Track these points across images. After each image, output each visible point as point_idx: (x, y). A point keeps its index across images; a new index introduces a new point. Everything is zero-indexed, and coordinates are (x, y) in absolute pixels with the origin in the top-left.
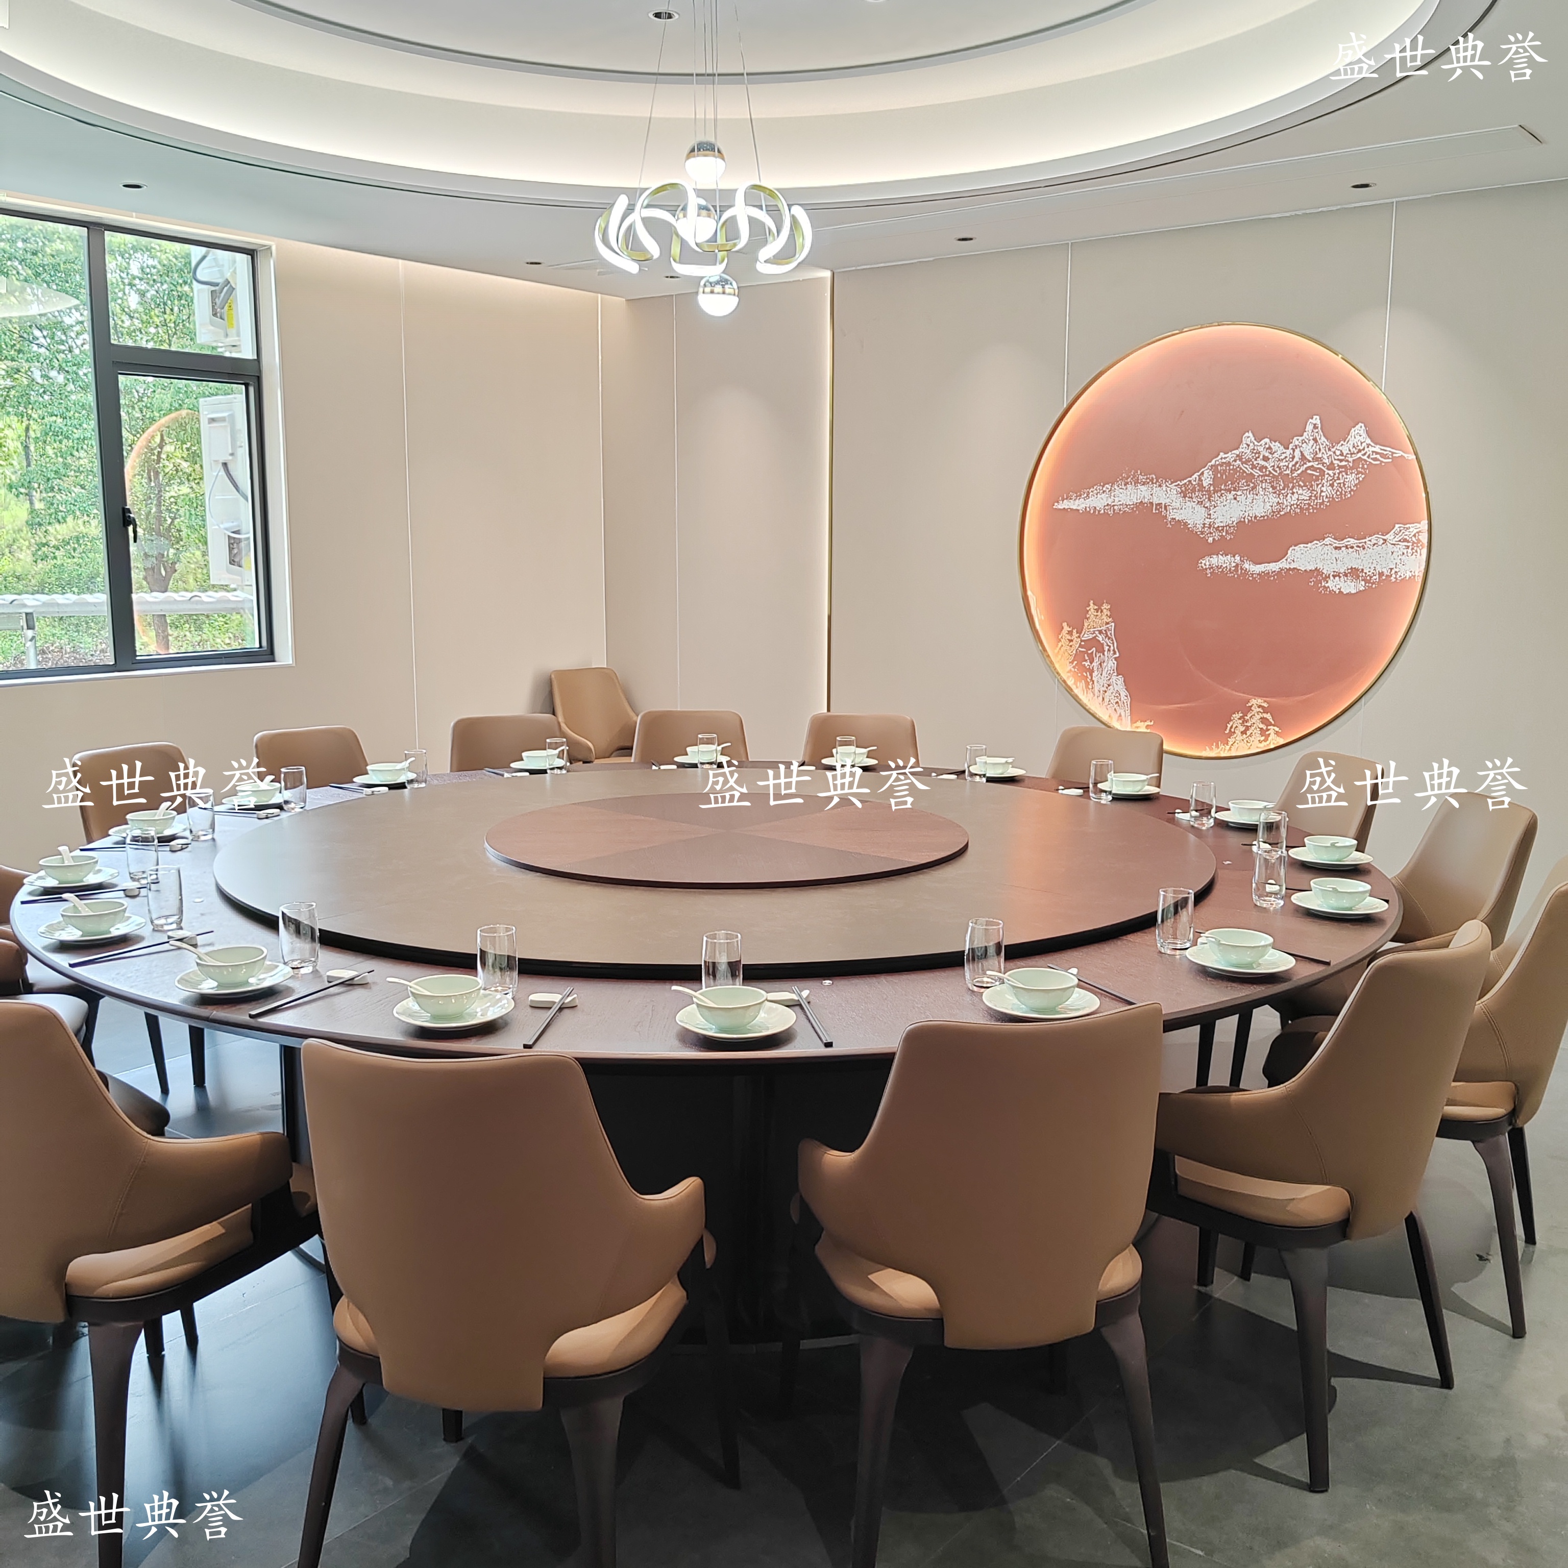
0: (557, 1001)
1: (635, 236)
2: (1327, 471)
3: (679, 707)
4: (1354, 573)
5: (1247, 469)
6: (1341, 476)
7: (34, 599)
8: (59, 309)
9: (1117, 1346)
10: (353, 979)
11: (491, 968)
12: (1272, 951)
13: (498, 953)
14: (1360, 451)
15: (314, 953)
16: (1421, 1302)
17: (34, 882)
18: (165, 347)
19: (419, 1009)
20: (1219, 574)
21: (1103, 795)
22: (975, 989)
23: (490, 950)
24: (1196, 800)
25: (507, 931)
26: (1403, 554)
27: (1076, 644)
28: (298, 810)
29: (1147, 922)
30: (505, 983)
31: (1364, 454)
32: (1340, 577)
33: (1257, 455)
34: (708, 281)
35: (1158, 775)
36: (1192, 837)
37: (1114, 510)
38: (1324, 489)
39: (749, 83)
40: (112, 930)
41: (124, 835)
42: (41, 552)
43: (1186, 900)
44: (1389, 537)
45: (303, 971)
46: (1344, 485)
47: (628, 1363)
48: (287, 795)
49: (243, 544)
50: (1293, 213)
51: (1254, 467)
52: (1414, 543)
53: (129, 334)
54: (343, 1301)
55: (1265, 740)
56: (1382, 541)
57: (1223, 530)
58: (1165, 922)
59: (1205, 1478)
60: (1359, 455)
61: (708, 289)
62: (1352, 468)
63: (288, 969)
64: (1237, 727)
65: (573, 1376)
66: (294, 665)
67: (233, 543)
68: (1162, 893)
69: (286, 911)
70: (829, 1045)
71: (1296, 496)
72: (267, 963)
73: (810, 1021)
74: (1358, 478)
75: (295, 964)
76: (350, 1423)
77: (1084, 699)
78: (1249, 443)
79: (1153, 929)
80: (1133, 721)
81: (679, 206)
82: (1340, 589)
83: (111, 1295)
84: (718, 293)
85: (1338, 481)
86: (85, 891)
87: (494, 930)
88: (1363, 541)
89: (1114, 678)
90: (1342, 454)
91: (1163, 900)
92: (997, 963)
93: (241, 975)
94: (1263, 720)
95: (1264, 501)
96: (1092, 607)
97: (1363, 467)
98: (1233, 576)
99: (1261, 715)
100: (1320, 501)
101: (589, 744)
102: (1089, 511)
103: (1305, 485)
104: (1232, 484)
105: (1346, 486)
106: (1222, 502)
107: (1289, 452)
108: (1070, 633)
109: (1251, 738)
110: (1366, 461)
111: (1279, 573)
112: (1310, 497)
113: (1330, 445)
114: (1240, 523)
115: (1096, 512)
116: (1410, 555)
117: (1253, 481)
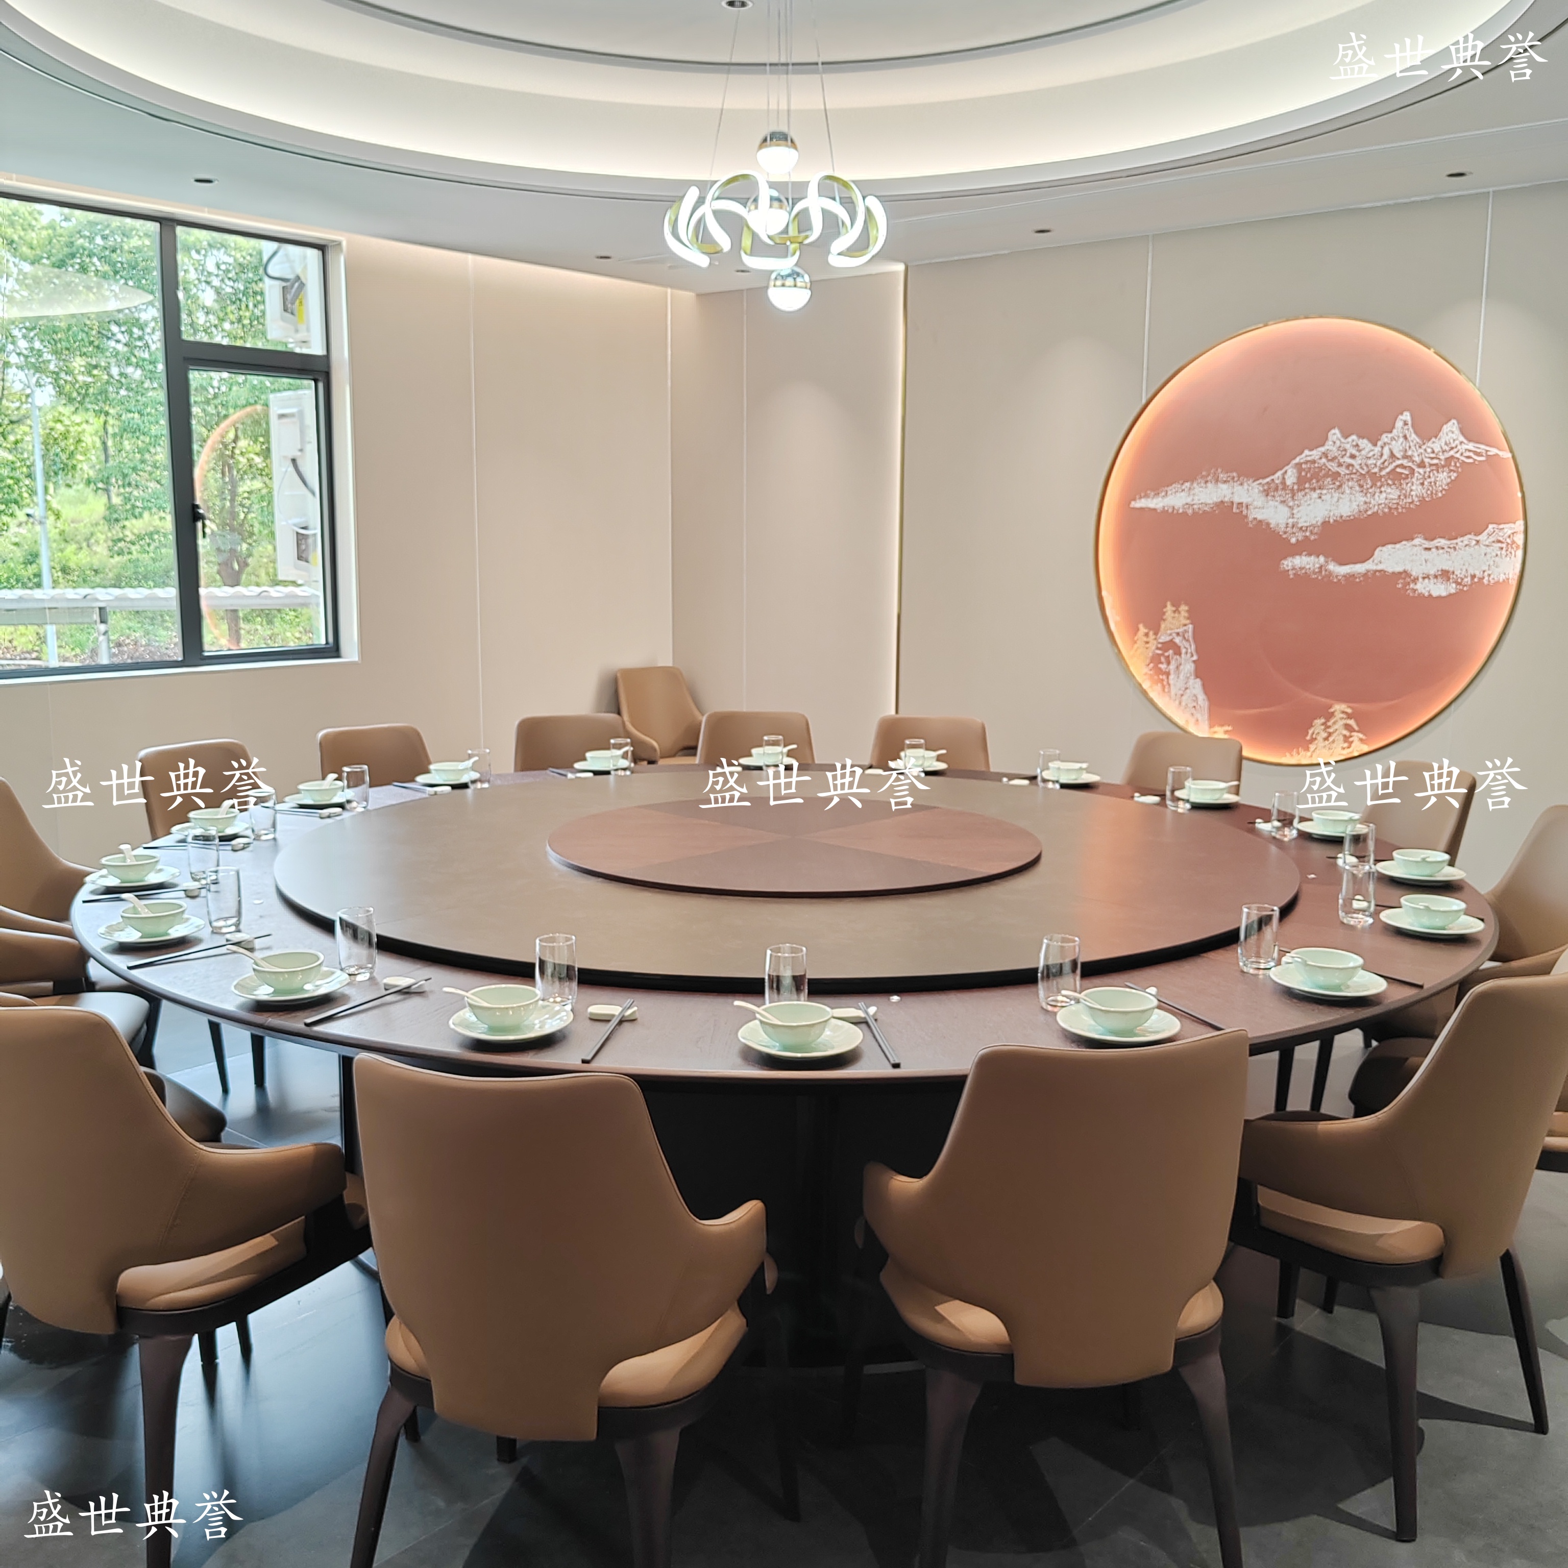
0: (617, 1013)
1: (705, 228)
2: (1417, 469)
3: (744, 709)
4: (1445, 575)
5: (1333, 466)
6: (1431, 475)
7: (106, 593)
8: (136, 304)
9: (1196, 1388)
10: (409, 987)
11: (550, 978)
12: (1362, 972)
13: (557, 962)
14: (1452, 448)
15: (371, 960)
16: (1515, 1341)
17: (97, 880)
18: (239, 343)
19: (476, 1020)
20: (1303, 577)
21: (1181, 804)
22: (1050, 1008)
23: (549, 959)
24: (1278, 810)
25: (567, 941)
26: (1497, 555)
27: (1153, 646)
28: (360, 809)
29: (1229, 939)
30: (564, 994)
31: (1457, 452)
32: (1430, 579)
33: (1344, 453)
34: (779, 274)
35: (1236, 783)
36: (1273, 849)
37: (1194, 509)
38: (1414, 488)
39: (824, 72)
40: (170, 931)
41: (186, 833)
42: (117, 546)
43: (1270, 917)
44: (1483, 537)
45: (359, 978)
46: (1435, 484)
47: (687, 1394)
48: (350, 794)
49: (310, 541)
50: (1385, 203)
51: (1340, 465)
52: (1508, 544)
53: (205, 331)
54: (395, 1320)
55: (1349, 747)
56: (1474, 542)
57: (1307, 530)
58: (1248, 939)
59: (1287, 1524)
60: (1452, 453)
61: (779, 283)
62: (1443, 467)
63: (345, 976)
64: (1318, 733)
65: (628, 1405)
66: (360, 662)
67: (301, 539)
68: (1245, 910)
69: (345, 917)
70: (896, 1066)
71: (1384, 495)
72: (324, 969)
73: (877, 1040)
74: (1450, 477)
75: (352, 970)
76: (402, 1441)
77: (1161, 702)
78: (1335, 440)
79: (1234, 946)
80: (1211, 726)
81: (748, 199)
82: (1429, 592)
83: (161, 1308)
84: (790, 287)
85: (1429, 480)
86: (143, 891)
87: (552, 940)
88: (1455, 541)
89: (1192, 681)
90: (1433, 452)
91: (1246, 916)
92: (1072, 980)
93: (297, 981)
94: (1348, 727)
95: (1350, 500)
96: (1169, 608)
97: (1455, 465)
98: (1317, 578)
99: (1344, 722)
100: (1410, 500)
101: (655, 744)
102: (1167, 511)
103: (1394, 484)
104: (1318, 481)
105: (1437, 485)
106: (1306, 501)
107: (1377, 449)
108: (1147, 635)
109: (1334, 745)
110: (1458, 459)
111: (1365, 575)
112: (1399, 496)
113: (1421, 442)
114: (1325, 523)
115: (1175, 512)
116: (1504, 556)
117: (1339, 479)
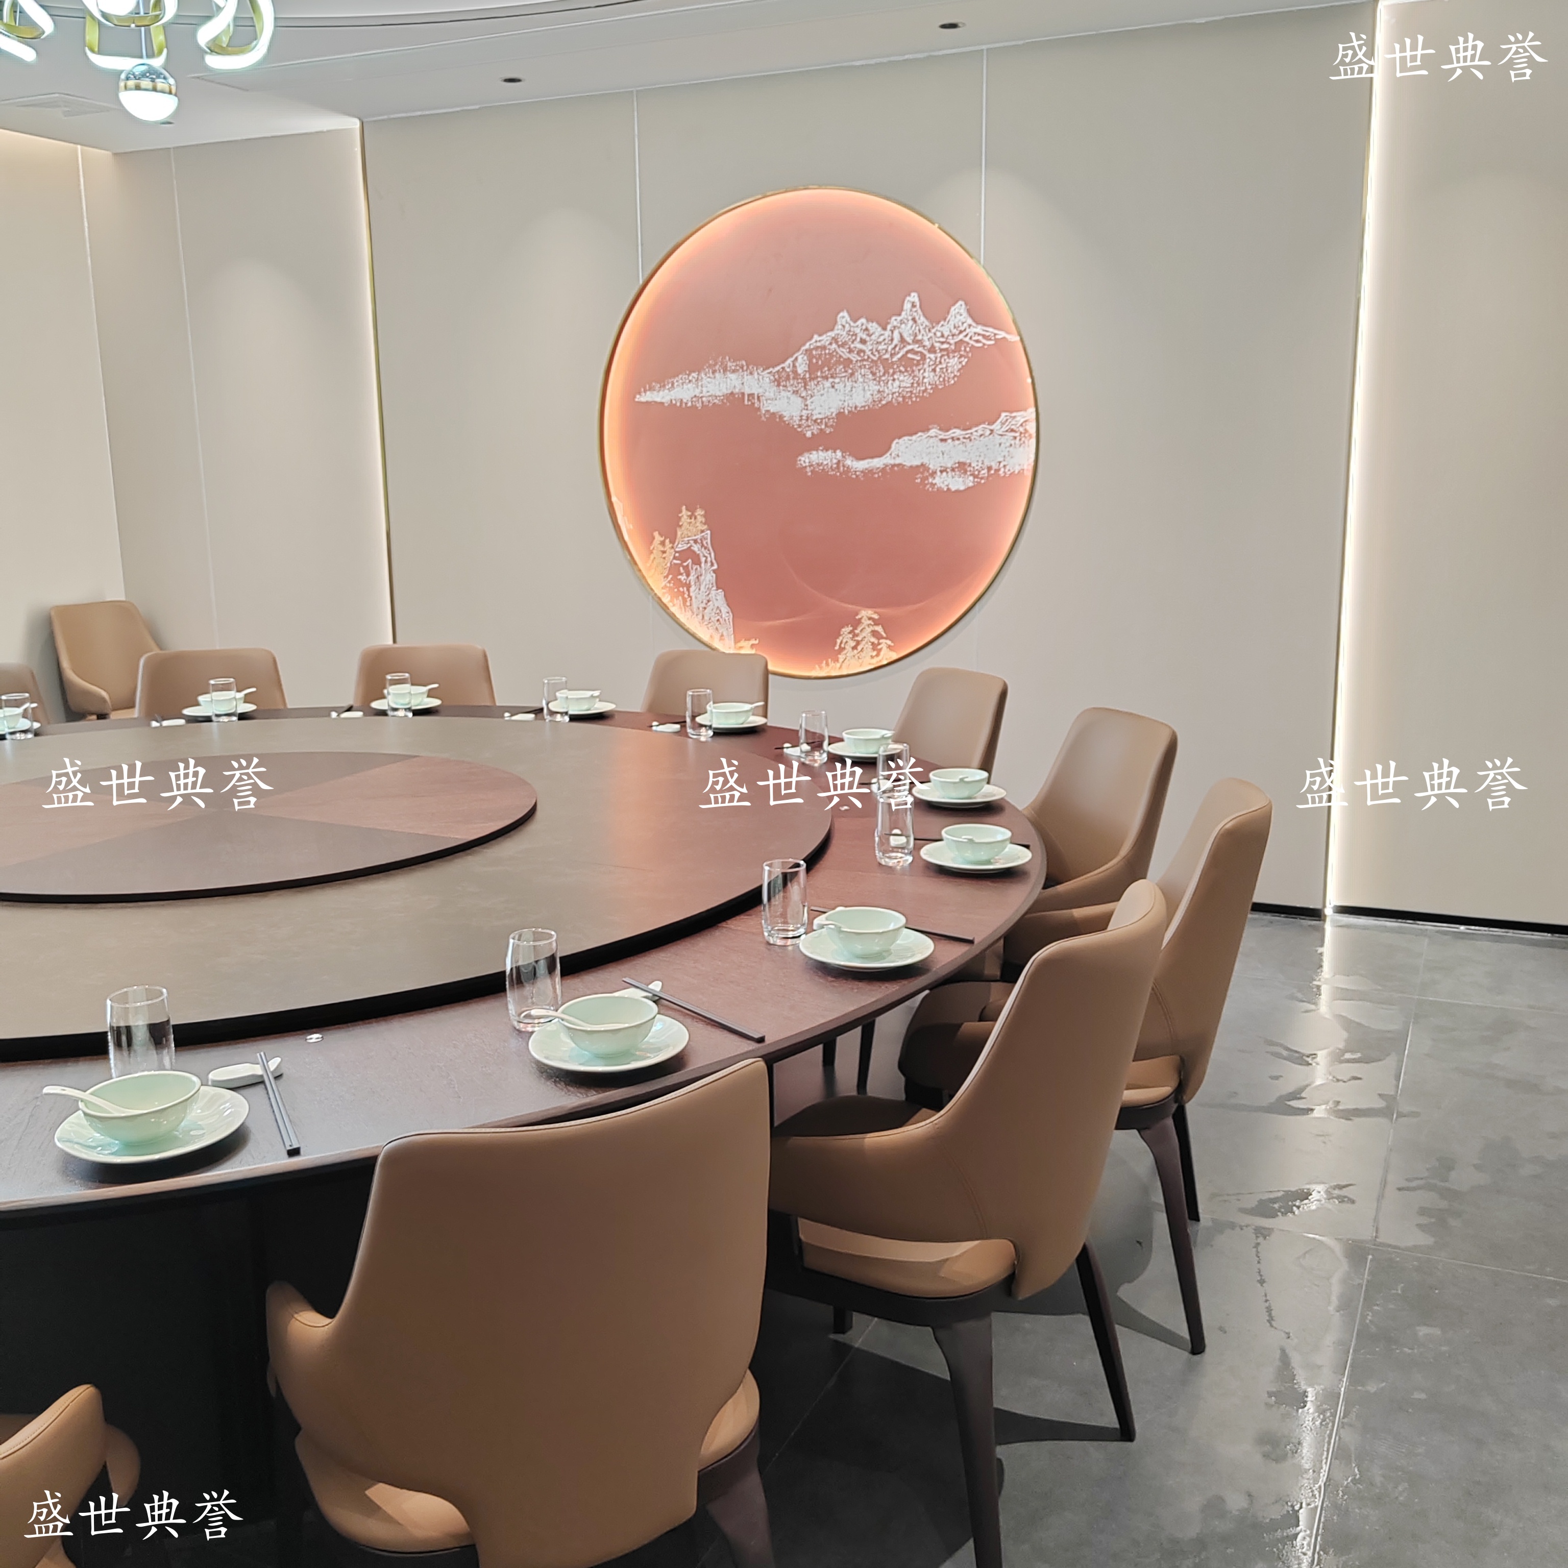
2: (928, 355)
4: (962, 467)
5: (844, 353)
6: (943, 360)
12: (905, 933)
14: (961, 332)
20: (820, 475)
21: (703, 730)
22: (522, 1027)
24: (806, 731)
26: (1011, 445)
27: (670, 554)
29: (749, 902)
31: (966, 336)
32: (947, 472)
33: (854, 338)
34: (131, 75)
35: (764, 703)
37: (703, 402)
38: (926, 374)
43: (795, 868)
44: (996, 426)
46: (947, 370)
51: (851, 351)
52: (1021, 433)
55: (877, 655)
56: (988, 432)
57: (821, 422)
58: (773, 900)
60: (961, 337)
61: (131, 83)
62: (954, 352)
64: (847, 642)
68: (767, 868)
70: (294, 1152)
71: (897, 383)
73: (272, 1111)
74: (960, 363)
77: (682, 617)
78: (844, 323)
79: (757, 911)
80: (736, 641)
82: (947, 486)
84: (148, 90)
85: (940, 366)
88: (969, 431)
89: (713, 592)
90: (943, 336)
91: (769, 872)
92: (549, 987)
94: (875, 633)
95: (864, 390)
96: (685, 513)
97: (965, 350)
98: (835, 475)
99: (872, 628)
100: (923, 388)
101: (104, 694)
102: (675, 405)
103: (906, 371)
104: (829, 370)
105: (949, 371)
106: (819, 391)
107: (887, 333)
108: (663, 543)
109: (863, 654)
110: (968, 343)
111: (883, 470)
112: (913, 384)
113: (931, 326)
114: (840, 414)
115: (684, 405)
116: (1018, 446)
117: (851, 366)
